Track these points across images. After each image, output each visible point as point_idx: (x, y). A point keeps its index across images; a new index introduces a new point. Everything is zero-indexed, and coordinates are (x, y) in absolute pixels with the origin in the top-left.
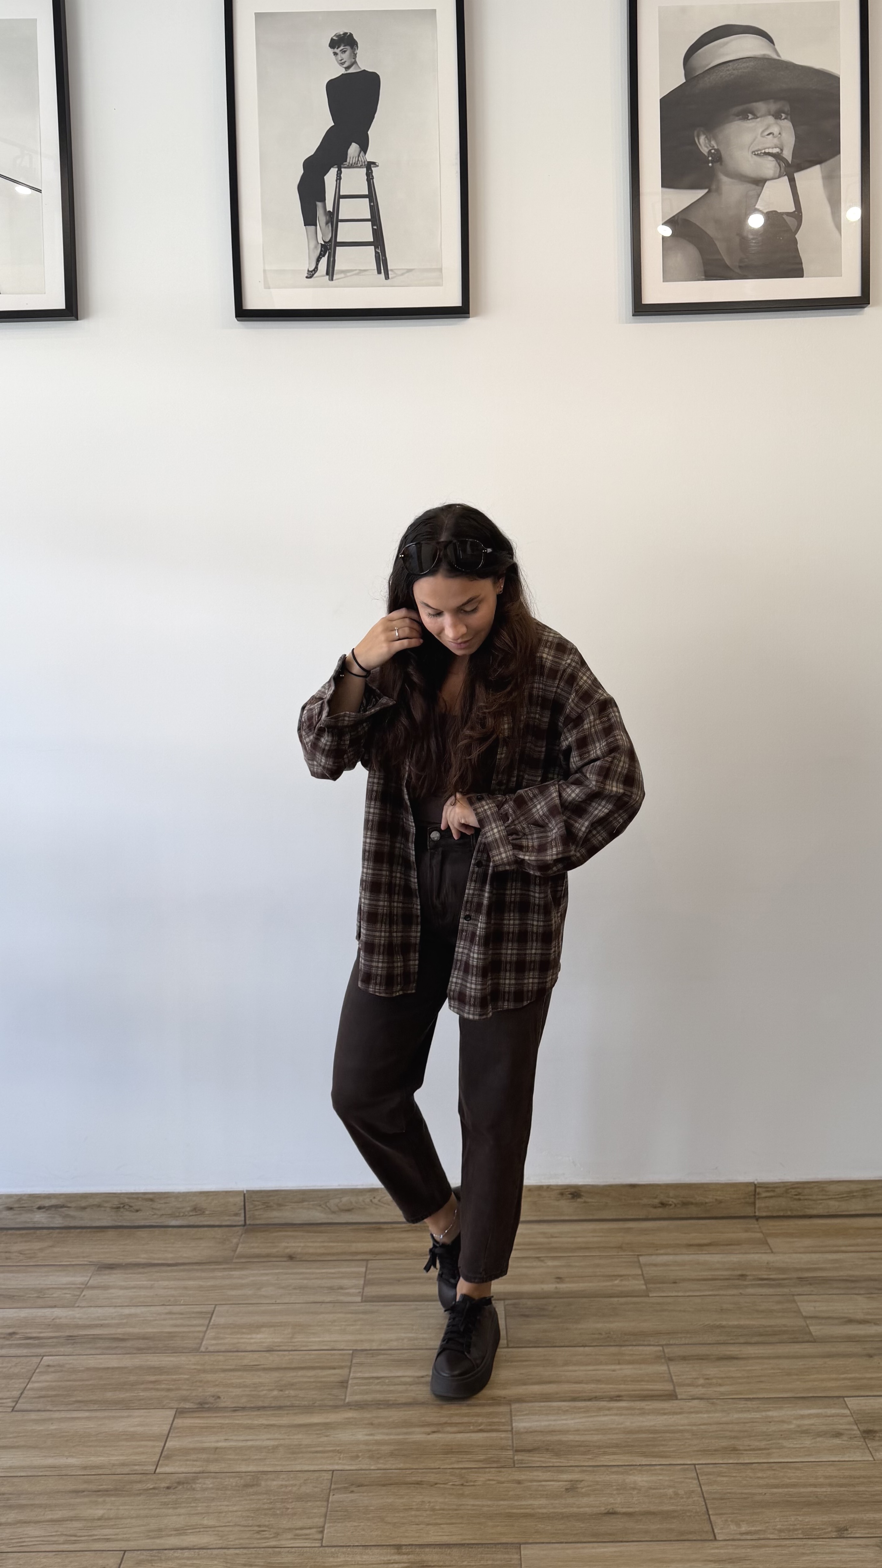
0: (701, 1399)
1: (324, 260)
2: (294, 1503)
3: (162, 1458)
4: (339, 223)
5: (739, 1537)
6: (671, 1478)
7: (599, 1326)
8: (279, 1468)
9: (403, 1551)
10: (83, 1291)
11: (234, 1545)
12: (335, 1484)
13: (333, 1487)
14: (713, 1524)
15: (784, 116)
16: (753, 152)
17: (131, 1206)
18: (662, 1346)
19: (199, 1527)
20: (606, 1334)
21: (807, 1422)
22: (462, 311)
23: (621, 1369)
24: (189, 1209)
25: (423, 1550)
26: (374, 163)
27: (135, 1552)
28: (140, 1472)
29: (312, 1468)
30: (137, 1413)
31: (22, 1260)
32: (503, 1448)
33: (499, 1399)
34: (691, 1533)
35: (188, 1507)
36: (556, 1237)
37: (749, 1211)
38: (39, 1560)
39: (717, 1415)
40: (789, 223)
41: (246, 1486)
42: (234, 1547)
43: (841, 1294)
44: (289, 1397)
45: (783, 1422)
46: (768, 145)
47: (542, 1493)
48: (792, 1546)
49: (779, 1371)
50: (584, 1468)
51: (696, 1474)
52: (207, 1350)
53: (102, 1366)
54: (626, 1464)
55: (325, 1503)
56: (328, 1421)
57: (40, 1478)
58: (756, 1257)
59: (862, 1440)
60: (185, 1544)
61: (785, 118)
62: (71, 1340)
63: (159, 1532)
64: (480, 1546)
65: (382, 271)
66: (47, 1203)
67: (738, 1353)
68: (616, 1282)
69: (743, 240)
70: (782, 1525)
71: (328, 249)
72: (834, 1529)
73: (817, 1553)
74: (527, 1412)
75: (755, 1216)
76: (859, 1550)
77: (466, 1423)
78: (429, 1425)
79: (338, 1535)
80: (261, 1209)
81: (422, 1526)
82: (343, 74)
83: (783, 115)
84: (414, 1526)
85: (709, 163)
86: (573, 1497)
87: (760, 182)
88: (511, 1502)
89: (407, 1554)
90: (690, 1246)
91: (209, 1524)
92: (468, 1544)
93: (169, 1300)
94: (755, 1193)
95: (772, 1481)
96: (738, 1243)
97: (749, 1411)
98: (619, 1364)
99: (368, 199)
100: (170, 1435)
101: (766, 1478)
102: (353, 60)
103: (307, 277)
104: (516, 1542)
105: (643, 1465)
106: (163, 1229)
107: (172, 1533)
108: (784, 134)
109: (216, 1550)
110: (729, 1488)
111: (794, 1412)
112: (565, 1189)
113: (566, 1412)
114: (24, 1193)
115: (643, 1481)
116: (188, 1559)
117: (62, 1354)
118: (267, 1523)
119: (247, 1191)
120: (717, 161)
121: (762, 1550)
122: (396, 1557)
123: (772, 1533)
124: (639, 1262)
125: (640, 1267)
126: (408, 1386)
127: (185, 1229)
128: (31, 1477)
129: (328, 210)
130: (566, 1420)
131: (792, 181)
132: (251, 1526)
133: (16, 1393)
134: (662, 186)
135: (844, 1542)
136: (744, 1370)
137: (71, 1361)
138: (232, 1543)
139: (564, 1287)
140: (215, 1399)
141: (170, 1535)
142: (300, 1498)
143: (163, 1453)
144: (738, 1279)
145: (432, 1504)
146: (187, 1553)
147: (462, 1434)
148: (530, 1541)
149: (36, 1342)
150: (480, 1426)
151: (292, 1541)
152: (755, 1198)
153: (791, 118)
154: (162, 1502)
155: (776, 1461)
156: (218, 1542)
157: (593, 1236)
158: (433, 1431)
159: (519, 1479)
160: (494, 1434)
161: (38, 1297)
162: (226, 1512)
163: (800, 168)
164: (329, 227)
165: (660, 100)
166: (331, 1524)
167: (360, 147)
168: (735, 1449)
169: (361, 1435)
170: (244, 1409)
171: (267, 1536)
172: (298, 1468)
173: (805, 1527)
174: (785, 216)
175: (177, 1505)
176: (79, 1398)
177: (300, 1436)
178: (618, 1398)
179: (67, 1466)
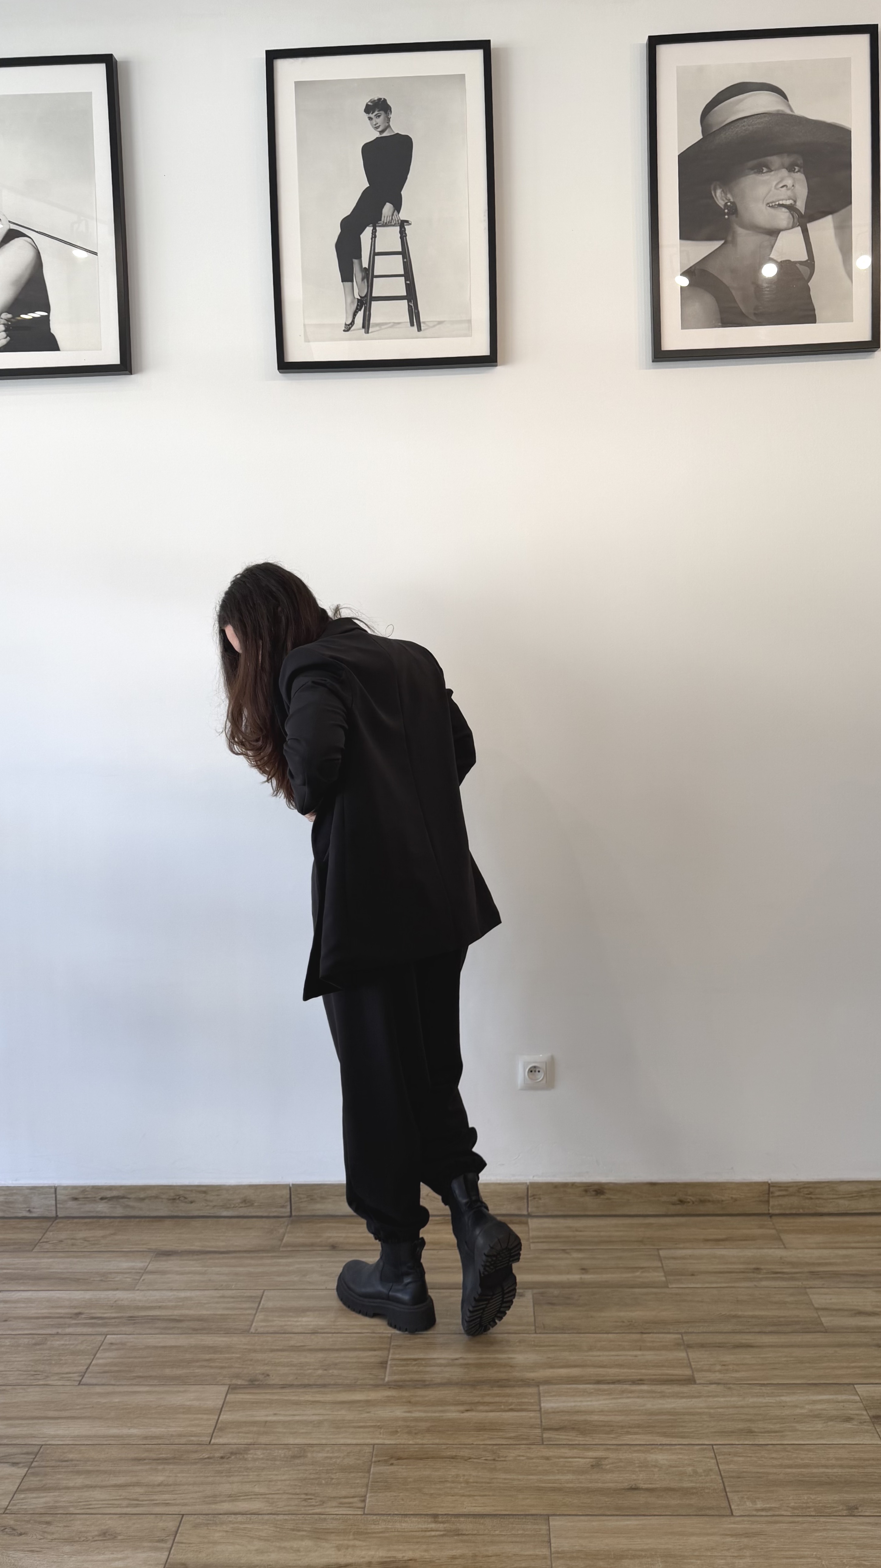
0: (719, 1384)
1: (360, 314)
2: (337, 1474)
3: (216, 1431)
4: (374, 279)
5: (754, 1513)
6: (691, 1457)
7: (622, 1314)
8: (324, 1442)
9: (440, 1520)
10: (142, 1275)
11: (282, 1511)
12: (376, 1456)
13: (374, 1459)
14: (730, 1501)
15: (797, 169)
16: (768, 204)
17: (185, 1198)
18: (681, 1333)
19: (250, 1494)
20: (629, 1322)
21: (819, 1407)
22: (489, 360)
23: (643, 1355)
24: (239, 1201)
25: (457, 1520)
26: (407, 221)
27: (193, 1516)
28: (196, 1443)
29: (354, 1442)
30: (193, 1388)
31: (86, 1246)
32: (532, 1427)
33: (528, 1381)
34: (709, 1508)
35: (240, 1475)
36: (581, 1231)
37: (763, 1209)
38: (104, 1521)
39: (733, 1399)
40: (802, 272)
41: (294, 1457)
42: (283, 1513)
43: (851, 1288)
44: (332, 1375)
45: (796, 1406)
46: (782, 197)
47: (570, 1469)
48: (804, 1523)
49: (792, 1359)
50: (609, 1447)
51: (713, 1454)
52: (257, 1332)
53: (161, 1344)
54: (648, 1443)
55: (367, 1475)
56: (369, 1398)
57: (105, 1446)
58: (770, 1251)
59: (872, 1425)
60: (237, 1510)
61: (799, 171)
62: (132, 1320)
63: (215, 1498)
64: (511, 1517)
65: (415, 323)
66: (108, 1194)
67: (752, 1341)
68: (638, 1274)
69: (758, 288)
70: (795, 1503)
71: (364, 303)
72: (845, 1508)
73: (829, 1529)
74: (553, 1394)
75: (769, 1214)
76: (869, 1528)
77: (496, 1402)
78: (463, 1403)
79: (380, 1504)
80: (306, 1201)
81: (458, 1497)
82: (377, 138)
83: (796, 167)
84: (450, 1497)
85: (725, 215)
86: (598, 1473)
87: (774, 233)
88: (539, 1477)
89: (443, 1522)
90: (706, 1240)
91: (261, 1492)
92: (500, 1515)
93: (222, 1285)
94: (769, 1192)
95: (787, 1462)
96: (753, 1238)
97: (763, 1396)
98: (640, 1350)
99: (401, 256)
100: (223, 1409)
101: (780, 1458)
102: (387, 124)
103: (344, 331)
104: (545, 1514)
105: (663, 1445)
106: (215, 1219)
107: (226, 1499)
108: (797, 186)
109: (267, 1516)
110: (746, 1467)
111: (807, 1397)
112: (589, 1186)
113: (590, 1394)
114: (88, 1184)
115: (664, 1459)
116: (241, 1523)
117: (124, 1333)
118: (313, 1492)
119: (293, 1185)
120: (733, 214)
121: (777, 1526)
122: (433, 1526)
123: (786, 1511)
124: (659, 1255)
125: (660, 1259)
126: (443, 1368)
127: (235, 1220)
128: (97, 1446)
129: (364, 266)
130: (591, 1401)
131: (805, 232)
132: (298, 1494)
133: (84, 1368)
134: (681, 238)
135: (854, 1520)
136: (759, 1357)
137: (132, 1340)
138: (281, 1509)
139: (588, 1277)
140: (265, 1377)
141: (224, 1501)
142: (344, 1469)
143: (218, 1425)
144: (753, 1272)
145: (466, 1478)
146: (240, 1518)
147: (494, 1413)
148: (558, 1514)
149: (100, 1321)
150: (510, 1405)
151: (336, 1509)
152: (769, 1197)
153: (804, 171)
154: (216, 1471)
155: (789, 1443)
156: (268, 1508)
157: (618, 1231)
158: (467, 1409)
159: (547, 1455)
160: (524, 1414)
161: (101, 1280)
162: (275, 1481)
163: (813, 218)
164: (364, 282)
165: (679, 156)
166: (373, 1494)
167: (394, 206)
168: (750, 1432)
169: (399, 1412)
170: (291, 1386)
171: (313, 1504)
172: (342, 1441)
173: (817, 1505)
174: (798, 265)
175: (231, 1474)
176: (140, 1374)
177: (343, 1412)
178: (640, 1382)
179: (130, 1436)
